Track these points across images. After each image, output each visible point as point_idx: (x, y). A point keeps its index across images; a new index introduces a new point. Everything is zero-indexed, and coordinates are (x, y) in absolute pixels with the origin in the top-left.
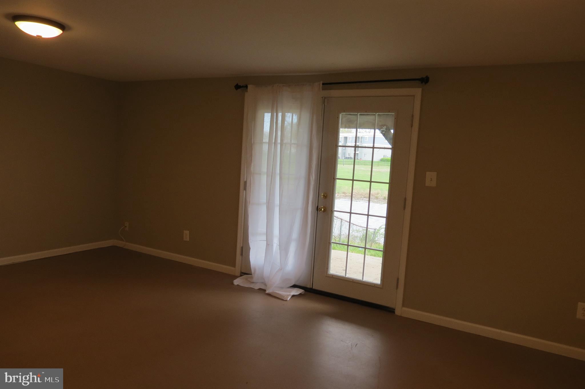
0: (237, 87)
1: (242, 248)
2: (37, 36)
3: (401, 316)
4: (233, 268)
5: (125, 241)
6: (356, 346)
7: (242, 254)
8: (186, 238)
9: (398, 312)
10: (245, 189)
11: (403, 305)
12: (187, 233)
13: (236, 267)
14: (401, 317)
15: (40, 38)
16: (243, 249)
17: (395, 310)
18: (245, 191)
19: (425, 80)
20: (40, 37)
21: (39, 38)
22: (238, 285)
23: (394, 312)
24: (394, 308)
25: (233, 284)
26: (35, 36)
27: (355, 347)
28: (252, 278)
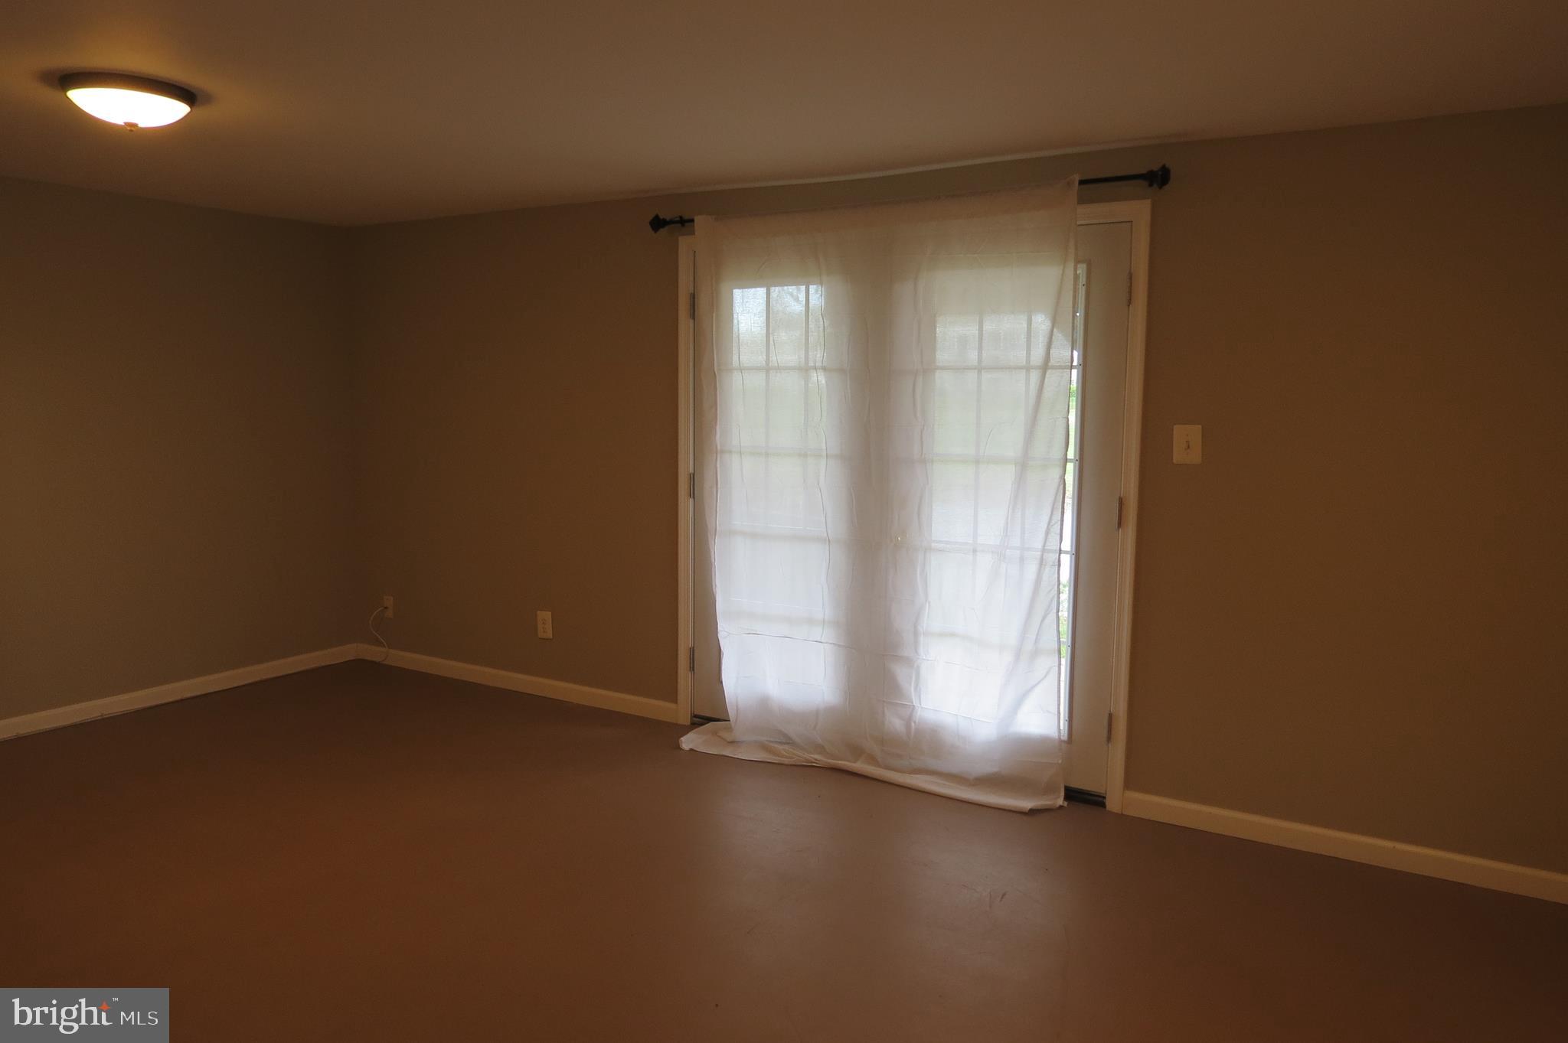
0: (658, 223)
1: (692, 651)
2: (125, 123)
3: (1122, 814)
4: (672, 706)
5: (386, 645)
6: (1002, 898)
7: (692, 668)
8: (544, 632)
9: (1113, 804)
10: (692, 494)
11: (1129, 783)
12: (545, 617)
13: (679, 701)
14: (1121, 816)
15: (133, 129)
16: (693, 655)
17: (1104, 798)
18: (691, 500)
19: (1158, 178)
20: (134, 125)
21: (131, 131)
22: (691, 750)
23: (1103, 805)
24: (1103, 792)
25: (678, 747)
26: (122, 126)
27: (1001, 900)
28: (730, 729)
